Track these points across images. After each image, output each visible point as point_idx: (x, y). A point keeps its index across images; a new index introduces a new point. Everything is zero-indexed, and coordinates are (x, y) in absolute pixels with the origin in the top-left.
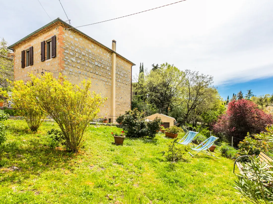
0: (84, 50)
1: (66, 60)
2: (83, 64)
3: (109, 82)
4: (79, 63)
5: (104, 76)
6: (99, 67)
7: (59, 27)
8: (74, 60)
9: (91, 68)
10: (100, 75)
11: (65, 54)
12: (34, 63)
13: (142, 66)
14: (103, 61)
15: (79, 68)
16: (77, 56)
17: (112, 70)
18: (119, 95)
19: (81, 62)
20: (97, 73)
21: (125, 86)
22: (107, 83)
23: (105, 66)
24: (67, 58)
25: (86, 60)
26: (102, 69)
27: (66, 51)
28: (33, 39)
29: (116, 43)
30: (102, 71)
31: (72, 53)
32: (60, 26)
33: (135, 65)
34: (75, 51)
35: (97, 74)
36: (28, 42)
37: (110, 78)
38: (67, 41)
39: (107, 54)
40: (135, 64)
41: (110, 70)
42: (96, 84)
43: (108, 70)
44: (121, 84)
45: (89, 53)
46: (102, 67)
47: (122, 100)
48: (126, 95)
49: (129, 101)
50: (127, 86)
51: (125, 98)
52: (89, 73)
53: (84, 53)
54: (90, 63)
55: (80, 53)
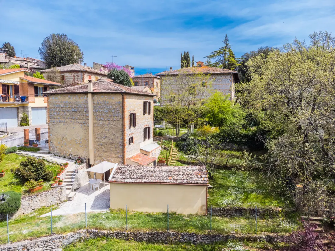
0: (62, 103)
1: (50, 116)
2: (62, 114)
3: (87, 123)
4: (59, 115)
5: (81, 119)
6: (75, 112)
8: (55, 114)
9: (68, 115)
10: (77, 118)
11: (50, 112)
14: (79, 105)
15: (59, 118)
16: (57, 110)
18: (101, 135)
20: (74, 118)
21: (112, 123)
22: (85, 125)
23: (82, 108)
25: (64, 110)
30: (79, 114)
31: (54, 110)
34: (56, 107)
38: (51, 103)
39: (84, 97)
42: (73, 128)
43: (85, 112)
44: (104, 122)
45: (66, 104)
46: (79, 111)
47: (106, 140)
48: (114, 133)
49: (119, 140)
50: (115, 123)
51: (113, 137)
52: (67, 120)
53: (62, 106)
54: (68, 112)
55: (59, 107)
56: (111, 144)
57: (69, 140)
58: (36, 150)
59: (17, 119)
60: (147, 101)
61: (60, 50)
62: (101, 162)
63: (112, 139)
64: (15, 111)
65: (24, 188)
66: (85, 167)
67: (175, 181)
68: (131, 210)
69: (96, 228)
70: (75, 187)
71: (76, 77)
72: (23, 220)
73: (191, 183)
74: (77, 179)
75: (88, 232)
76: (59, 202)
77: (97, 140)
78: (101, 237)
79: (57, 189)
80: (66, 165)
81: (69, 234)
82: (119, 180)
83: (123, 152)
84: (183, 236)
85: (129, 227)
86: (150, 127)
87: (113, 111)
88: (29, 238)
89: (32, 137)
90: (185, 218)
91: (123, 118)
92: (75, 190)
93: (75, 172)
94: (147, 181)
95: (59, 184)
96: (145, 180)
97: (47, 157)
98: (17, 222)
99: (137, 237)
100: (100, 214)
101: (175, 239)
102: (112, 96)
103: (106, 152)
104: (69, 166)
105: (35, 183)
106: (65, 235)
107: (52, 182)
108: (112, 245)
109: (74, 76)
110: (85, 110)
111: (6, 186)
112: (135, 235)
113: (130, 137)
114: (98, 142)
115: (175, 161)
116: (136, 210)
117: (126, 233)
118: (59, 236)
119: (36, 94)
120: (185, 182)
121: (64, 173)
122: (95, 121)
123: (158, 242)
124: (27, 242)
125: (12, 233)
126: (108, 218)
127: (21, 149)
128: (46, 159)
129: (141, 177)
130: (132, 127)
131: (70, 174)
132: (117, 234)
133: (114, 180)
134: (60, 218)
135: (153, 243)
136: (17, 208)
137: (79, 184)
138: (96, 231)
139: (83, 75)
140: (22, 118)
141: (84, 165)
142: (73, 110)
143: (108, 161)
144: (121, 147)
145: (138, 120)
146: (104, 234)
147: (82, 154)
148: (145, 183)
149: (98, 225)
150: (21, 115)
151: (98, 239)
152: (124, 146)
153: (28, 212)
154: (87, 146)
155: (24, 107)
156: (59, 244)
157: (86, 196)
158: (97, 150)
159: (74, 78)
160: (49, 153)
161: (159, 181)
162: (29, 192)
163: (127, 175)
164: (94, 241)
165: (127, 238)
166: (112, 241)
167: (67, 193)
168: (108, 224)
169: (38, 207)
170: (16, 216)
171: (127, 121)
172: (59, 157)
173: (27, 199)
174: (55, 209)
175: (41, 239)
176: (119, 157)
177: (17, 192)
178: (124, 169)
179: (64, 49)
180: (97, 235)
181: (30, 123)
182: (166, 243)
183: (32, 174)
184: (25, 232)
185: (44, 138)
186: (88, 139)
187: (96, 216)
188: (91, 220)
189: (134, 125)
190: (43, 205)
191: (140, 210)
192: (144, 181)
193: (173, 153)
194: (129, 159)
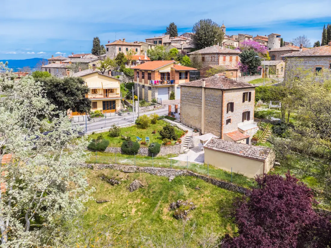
5: (198, 103)
18: (209, 115)
20: (194, 102)
21: (215, 108)
44: (211, 108)
47: (211, 119)
48: (217, 116)
49: (219, 120)
50: (217, 109)
51: (215, 118)
52: (191, 103)
53: (188, 94)
54: (191, 98)
55: (187, 94)
56: (214, 122)
57: (191, 116)
58: (173, 119)
59: (168, 95)
60: (247, 91)
61: (205, 34)
62: (208, 133)
63: (215, 119)
64: (167, 89)
65: (163, 142)
66: (198, 135)
67: (243, 155)
68: (216, 167)
69: (192, 171)
70: (190, 146)
71: (213, 58)
72: (160, 158)
73: (253, 158)
74: (192, 142)
75: (188, 172)
76: (179, 153)
77: (206, 118)
78: (194, 176)
79: (178, 146)
80: (187, 132)
81: (179, 170)
82: (209, 147)
83: (221, 129)
84: (239, 188)
85: (210, 175)
86: (250, 112)
87: (216, 101)
88: (161, 167)
89: (173, 110)
90: (248, 180)
91: (222, 106)
92: (190, 148)
93: (191, 137)
94: (226, 151)
95: (179, 143)
96: (225, 150)
97: (179, 125)
98: (158, 158)
99: (213, 182)
100: (198, 164)
101: (235, 189)
102: (216, 91)
103: (211, 127)
104: (189, 133)
105: (168, 140)
106: (176, 170)
107: (177, 141)
108: (199, 182)
109: (212, 57)
110: (200, 98)
111: (156, 139)
112: (212, 180)
113: (228, 119)
114: (207, 119)
115: (265, 141)
116: (219, 167)
117: (207, 177)
118: (174, 170)
119: (180, 78)
120: (250, 156)
121: (185, 137)
122: (206, 106)
123: (224, 188)
124: (160, 169)
125: (155, 163)
126: (201, 168)
127: (167, 117)
128: (177, 126)
129: (223, 148)
130: (230, 112)
131: (188, 138)
132: (202, 177)
133: (206, 146)
134: (177, 161)
135: (222, 188)
136: (158, 152)
137: (193, 145)
138: (192, 172)
139: (219, 57)
140: (171, 94)
141: (198, 133)
142: (194, 97)
143: (212, 133)
144: (220, 125)
145: (236, 107)
146: (196, 175)
147: (198, 126)
148: (224, 152)
149: (194, 170)
150: (170, 92)
151: (193, 177)
152: (222, 125)
153: (163, 155)
154: (200, 121)
155: (173, 87)
156: (174, 174)
157: (195, 153)
158: (206, 125)
159: (212, 59)
160: (180, 122)
161: (233, 153)
162: (165, 144)
163: (215, 145)
164: (190, 177)
165: (207, 180)
166: (199, 180)
167: (183, 149)
168: (199, 171)
169: (168, 153)
170: (158, 155)
171: (225, 109)
172: (185, 126)
173: (163, 148)
174: (176, 156)
175: (166, 169)
176: (219, 132)
177: (159, 143)
178: (215, 141)
179: (208, 32)
180: (192, 175)
181: (175, 98)
182: (229, 190)
183: (167, 135)
184: (160, 164)
185: (179, 111)
186: (201, 117)
187: (195, 165)
188: (191, 166)
189: (232, 111)
190: (171, 153)
191: (221, 168)
192: (223, 150)
193: (267, 134)
194: (225, 134)
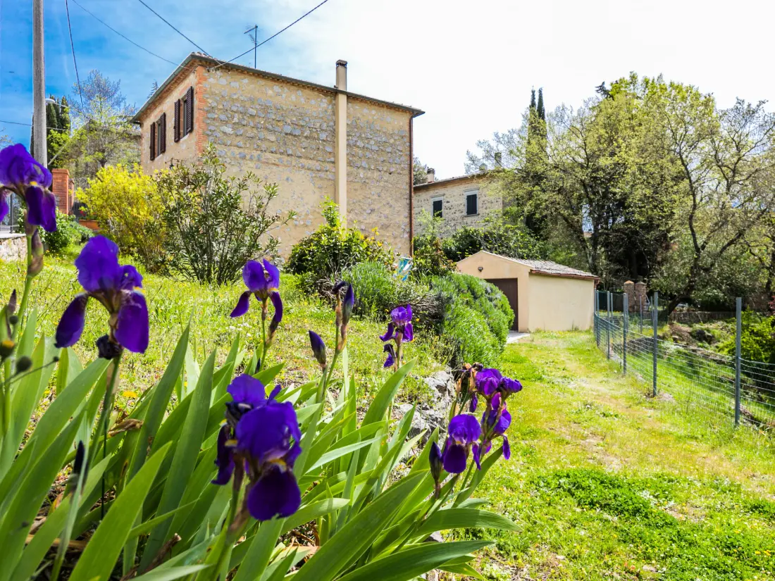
0: (253, 103)
1: (210, 133)
2: (252, 135)
3: (327, 171)
4: (241, 135)
5: (312, 157)
6: (295, 136)
7: (197, 69)
8: (229, 130)
9: (272, 142)
10: (300, 154)
11: (209, 121)
12: (167, 148)
13: (537, 101)
14: (307, 119)
15: (243, 146)
16: (236, 120)
17: (335, 140)
18: (361, 204)
19: (247, 131)
20: (290, 152)
21: (386, 177)
22: (322, 174)
23: (314, 130)
24: (212, 128)
25: (259, 126)
26: (303, 139)
27: (209, 115)
28: (166, 97)
29: (348, 66)
30: (305, 144)
31: (223, 117)
32: (199, 67)
33: (424, 113)
34: (232, 111)
35: (288, 155)
36: (160, 104)
37: (332, 159)
38: (213, 94)
39: (319, 100)
40: (423, 110)
41: (329, 139)
42: (287, 179)
43: (324, 141)
44: (369, 174)
45: (266, 109)
46: (305, 135)
47: (374, 218)
48: (392, 202)
50: (392, 178)
51: (387, 211)
52: (267, 154)
53: (254, 111)
54: (272, 132)
55: (244, 113)
56: (385, 227)
63: (387, 217)
77: (352, 216)
83: (411, 248)
87: (389, 150)
91: (410, 169)
110: (323, 136)
114: (353, 221)
142: (288, 129)
